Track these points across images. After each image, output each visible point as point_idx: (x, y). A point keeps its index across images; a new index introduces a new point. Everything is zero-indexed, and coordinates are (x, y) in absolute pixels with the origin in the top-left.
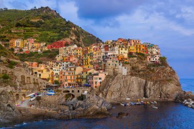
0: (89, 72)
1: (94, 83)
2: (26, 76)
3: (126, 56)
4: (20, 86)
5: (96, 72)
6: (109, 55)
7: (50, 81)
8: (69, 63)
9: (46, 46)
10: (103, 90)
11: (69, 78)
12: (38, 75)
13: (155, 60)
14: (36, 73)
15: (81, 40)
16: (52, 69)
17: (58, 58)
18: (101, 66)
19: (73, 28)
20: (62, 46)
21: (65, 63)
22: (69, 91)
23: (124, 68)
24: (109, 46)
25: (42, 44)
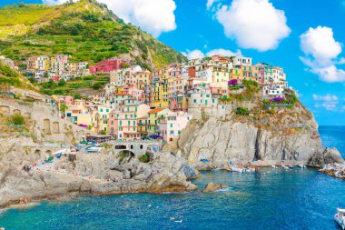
0: (160, 114)
1: (168, 133)
2: (52, 119)
3: (225, 86)
4: (43, 136)
5: (172, 114)
6: (196, 85)
7: (93, 129)
8: (126, 97)
9: (87, 67)
10: (183, 144)
11: (125, 123)
12: (73, 119)
13: (275, 94)
14: (69, 115)
15: (149, 57)
16: (96, 107)
17: (109, 89)
18: (180, 103)
19: (135, 37)
20: (115, 68)
21: (120, 99)
22: (124, 147)
23: (220, 106)
24: (197, 68)
25: (82, 65)
